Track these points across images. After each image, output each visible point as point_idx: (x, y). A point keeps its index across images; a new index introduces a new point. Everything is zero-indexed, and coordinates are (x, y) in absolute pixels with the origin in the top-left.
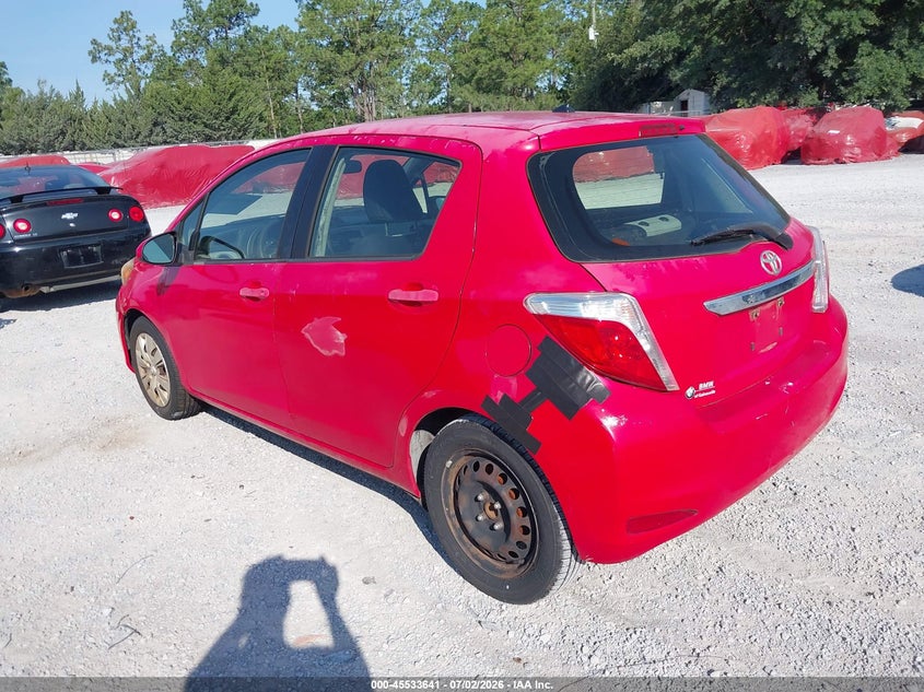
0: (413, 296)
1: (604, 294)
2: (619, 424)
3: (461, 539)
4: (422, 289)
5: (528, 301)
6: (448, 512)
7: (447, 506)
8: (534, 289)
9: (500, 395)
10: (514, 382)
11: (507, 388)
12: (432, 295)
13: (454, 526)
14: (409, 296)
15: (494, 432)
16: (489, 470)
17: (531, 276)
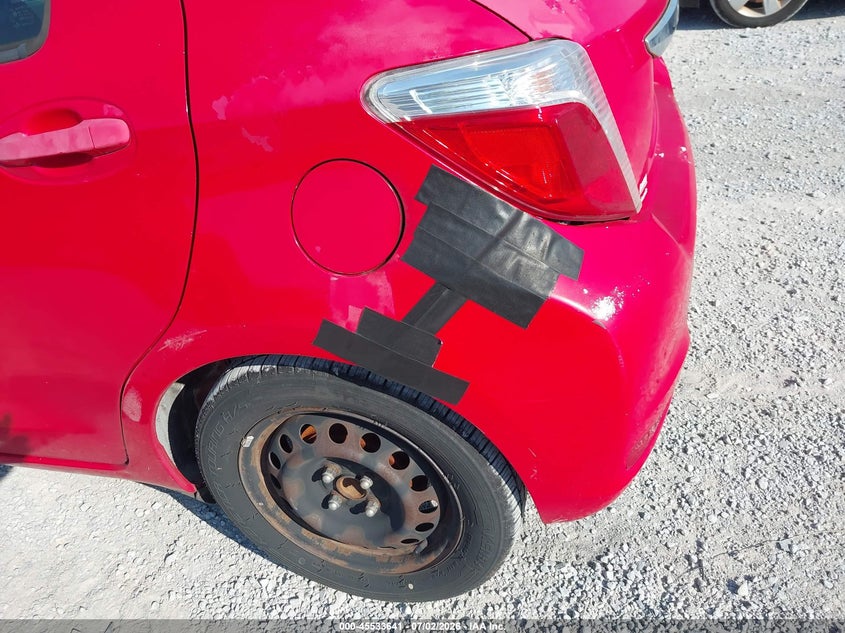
0: (60, 142)
1: (528, 48)
2: (617, 308)
3: (300, 537)
4: (78, 120)
5: (372, 96)
6: (265, 507)
7: (260, 498)
8: (380, 64)
9: (355, 314)
10: (381, 283)
11: (369, 296)
12: (112, 131)
13: (282, 524)
14: (50, 143)
15: (342, 376)
16: (338, 434)
17: (356, 34)
